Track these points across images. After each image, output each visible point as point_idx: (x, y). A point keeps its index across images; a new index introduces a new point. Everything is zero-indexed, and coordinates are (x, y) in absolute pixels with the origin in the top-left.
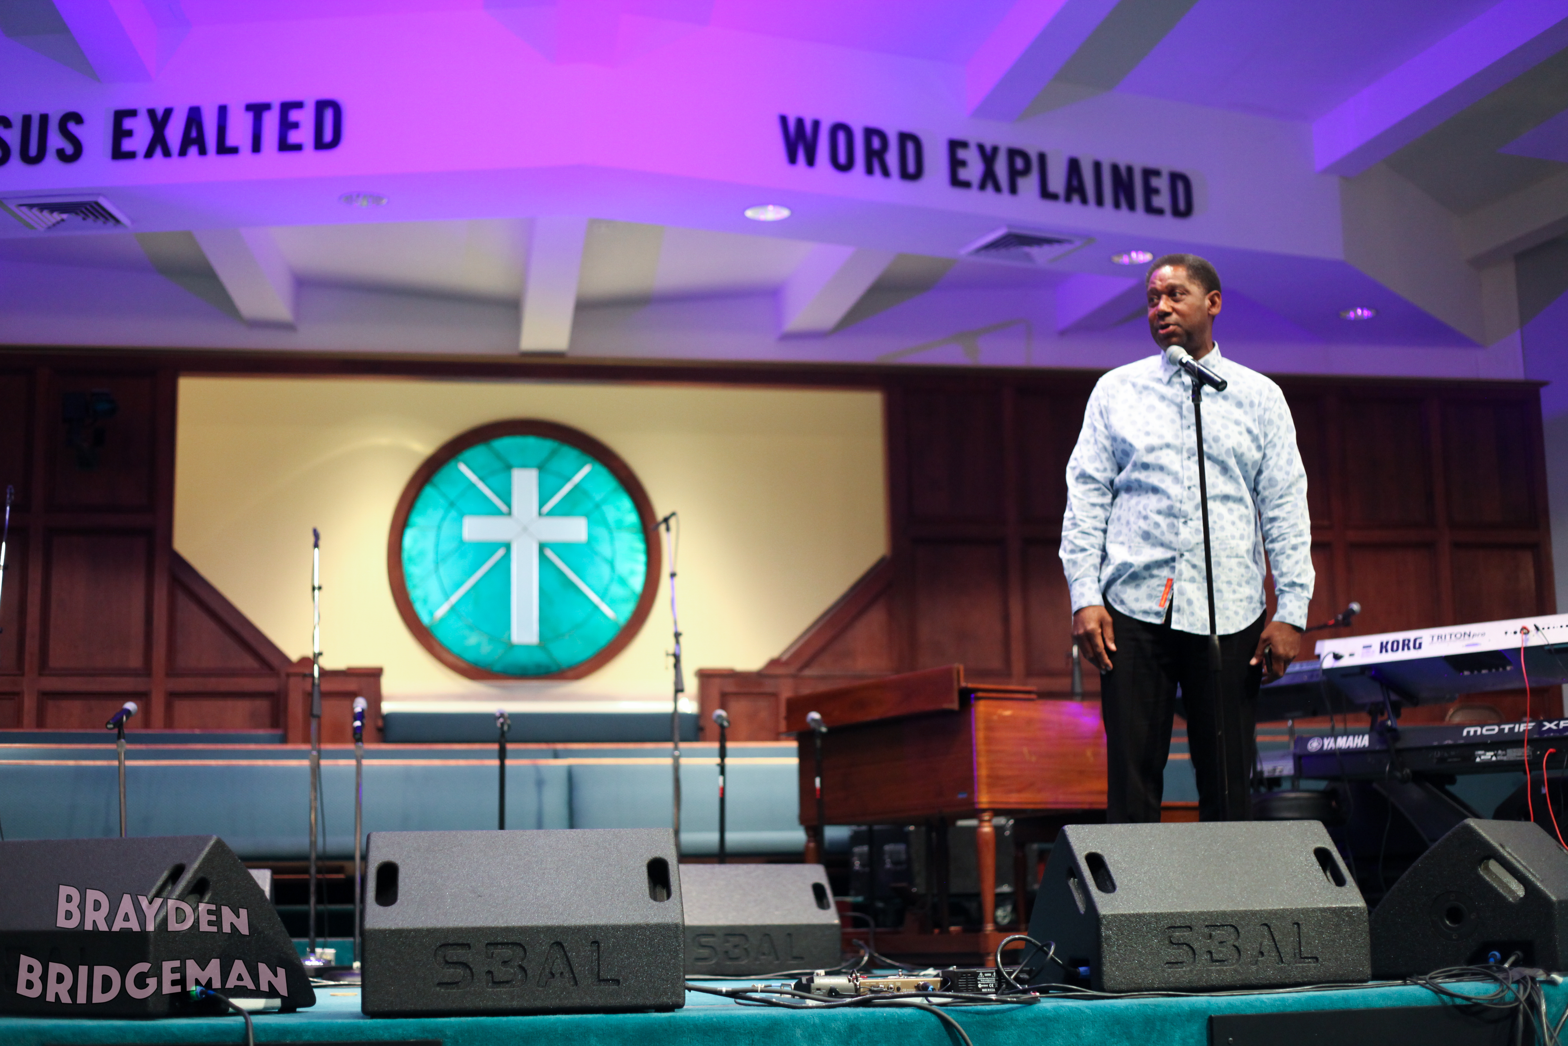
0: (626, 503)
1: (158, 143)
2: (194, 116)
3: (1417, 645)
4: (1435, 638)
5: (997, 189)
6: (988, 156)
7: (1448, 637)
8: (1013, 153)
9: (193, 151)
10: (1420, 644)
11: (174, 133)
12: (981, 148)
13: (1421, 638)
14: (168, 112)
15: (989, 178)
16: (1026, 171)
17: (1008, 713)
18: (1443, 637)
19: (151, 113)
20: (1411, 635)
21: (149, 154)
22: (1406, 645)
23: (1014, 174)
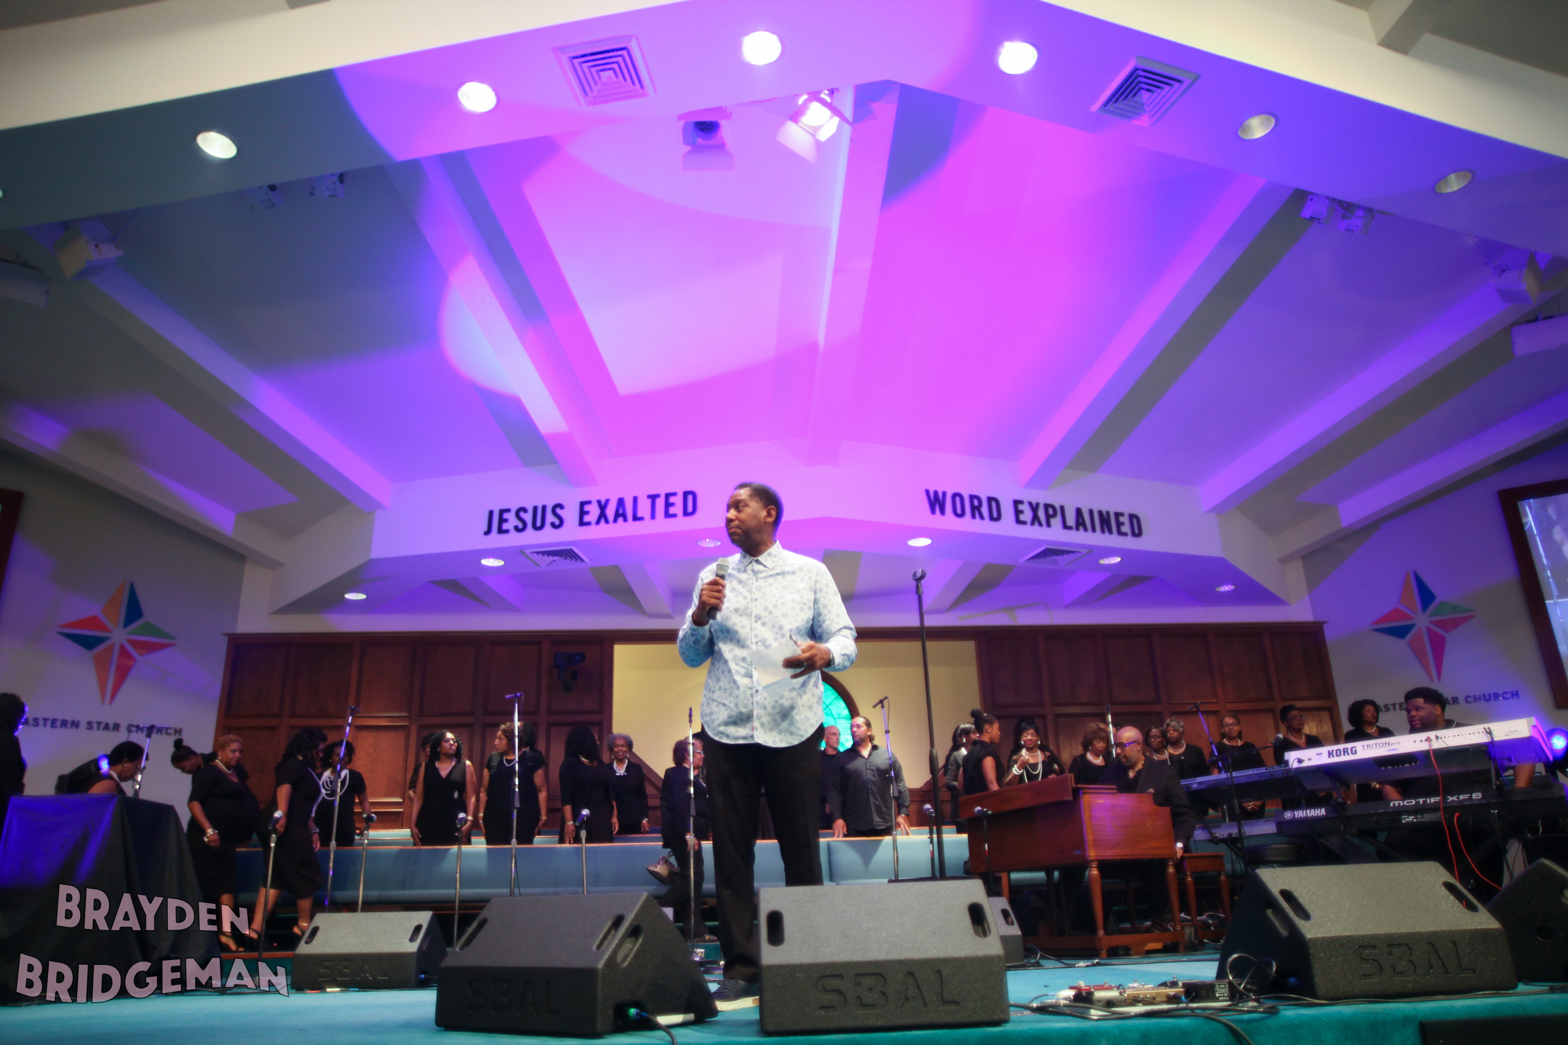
0: (842, 704)
1: (603, 516)
2: (621, 502)
3: (1354, 752)
4: (1365, 747)
5: (1040, 524)
6: (1034, 508)
7: (1374, 746)
8: (1047, 506)
9: (620, 520)
10: (1355, 751)
11: (610, 512)
12: (1030, 504)
13: (1355, 747)
14: (607, 501)
15: (1035, 519)
16: (1054, 515)
17: (1101, 802)
18: (1371, 746)
19: (599, 502)
20: (1349, 745)
21: (598, 522)
22: (1345, 751)
23: (1048, 517)
